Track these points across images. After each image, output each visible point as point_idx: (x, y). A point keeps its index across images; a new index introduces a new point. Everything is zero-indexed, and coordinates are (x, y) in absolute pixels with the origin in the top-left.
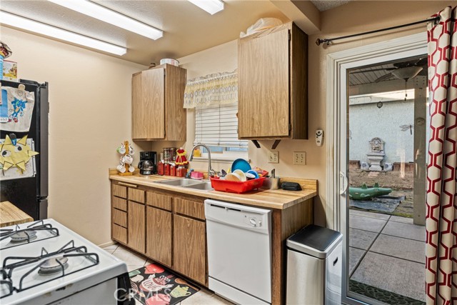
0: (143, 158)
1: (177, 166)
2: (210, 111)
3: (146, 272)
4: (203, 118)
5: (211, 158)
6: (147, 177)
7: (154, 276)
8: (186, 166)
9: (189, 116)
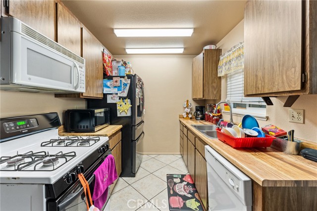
0: (197, 110)
1: (214, 116)
2: (236, 75)
3: (184, 179)
4: (232, 82)
5: (232, 112)
6: (198, 121)
7: (186, 183)
8: (221, 117)
9: (223, 81)
